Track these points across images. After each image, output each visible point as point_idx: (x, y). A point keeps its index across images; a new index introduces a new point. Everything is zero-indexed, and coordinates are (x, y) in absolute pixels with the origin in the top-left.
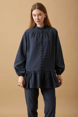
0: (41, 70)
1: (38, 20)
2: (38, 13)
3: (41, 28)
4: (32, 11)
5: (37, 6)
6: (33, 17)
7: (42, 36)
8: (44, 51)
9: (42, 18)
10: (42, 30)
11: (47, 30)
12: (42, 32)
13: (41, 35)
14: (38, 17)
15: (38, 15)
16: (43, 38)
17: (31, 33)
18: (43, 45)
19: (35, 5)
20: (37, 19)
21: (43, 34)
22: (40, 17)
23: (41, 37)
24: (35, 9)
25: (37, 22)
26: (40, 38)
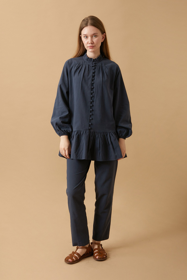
0: (89, 130)
1: (92, 44)
2: (92, 33)
3: (92, 60)
4: (81, 29)
5: (90, 21)
6: (83, 39)
7: (93, 73)
8: (94, 98)
9: (98, 41)
10: (94, 63)
11: (102, 64)
12: (94, 66)
13: (92, 71)
14: (92, 40)
15: (92, 37)
16: (93, 76)
17: (75, 67)
18: (94, 88)
19: (87, 19)
20: (90, 42)
21: (96, 70)
22: (95, 40)
23: (91, 74)
24: (86, 25)
25: (91, 48)
26: (89, 76)
